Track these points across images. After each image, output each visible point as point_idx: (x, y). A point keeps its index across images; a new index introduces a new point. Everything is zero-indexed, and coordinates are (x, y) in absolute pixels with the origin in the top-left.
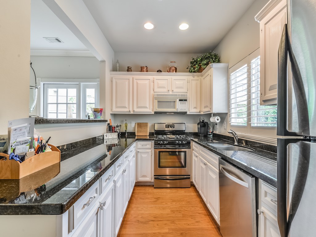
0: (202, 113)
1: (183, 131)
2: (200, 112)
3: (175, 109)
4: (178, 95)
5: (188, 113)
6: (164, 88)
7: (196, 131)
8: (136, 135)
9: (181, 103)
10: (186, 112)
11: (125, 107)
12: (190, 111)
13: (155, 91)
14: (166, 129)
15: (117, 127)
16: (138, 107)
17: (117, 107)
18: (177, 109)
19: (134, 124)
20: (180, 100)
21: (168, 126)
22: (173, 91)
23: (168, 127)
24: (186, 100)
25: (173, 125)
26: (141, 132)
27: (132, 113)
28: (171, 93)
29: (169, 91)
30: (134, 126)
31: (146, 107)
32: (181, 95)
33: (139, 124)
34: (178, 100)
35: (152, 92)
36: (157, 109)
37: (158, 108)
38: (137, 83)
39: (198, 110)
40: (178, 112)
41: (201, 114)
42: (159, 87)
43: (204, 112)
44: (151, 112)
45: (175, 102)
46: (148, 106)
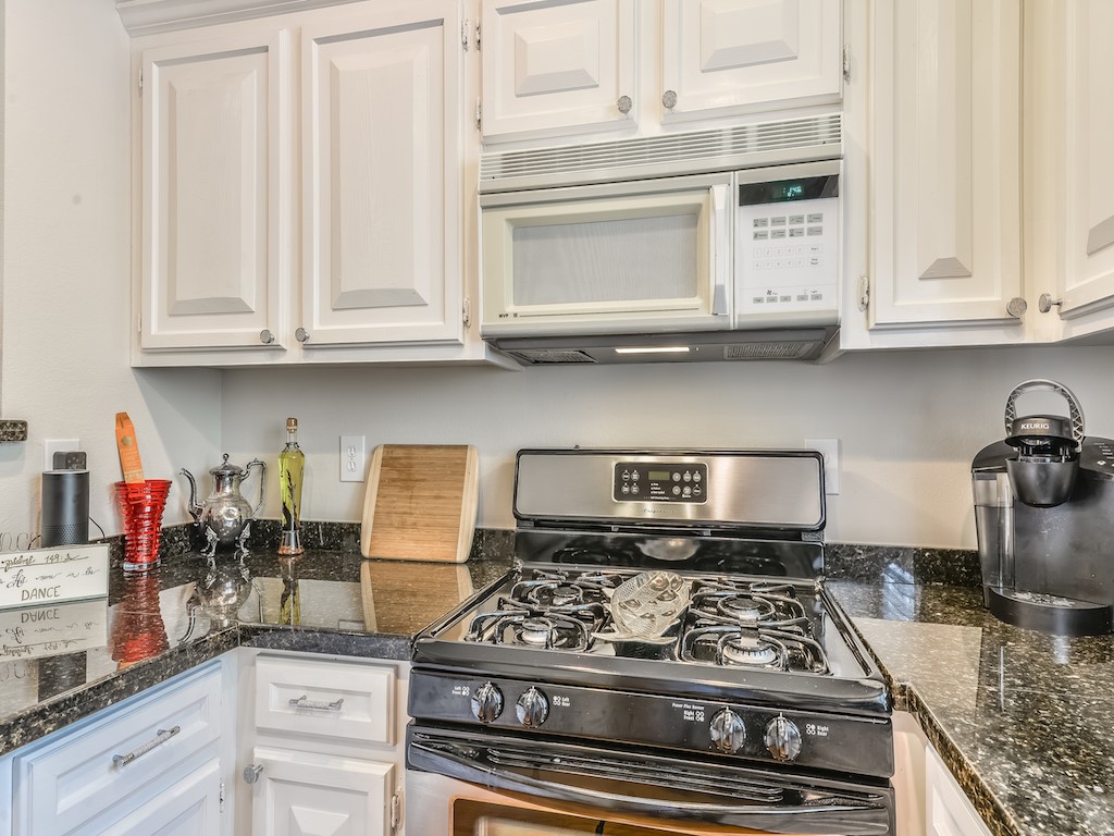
0: (1046, 329)
1: (795, 533)
2: (1013, 320)
3: (696, 301)
4: (727, 141)
5: (854, 338)
6: (582, 82)
7: (961, 532)
8: (366, 552)
9: (769, 228)
10: (827, 332)
11: (235, 308)
12: (882, 315)
13: (487, 130)
14: (627, 510)
15: (220, 477)
16: (344, 303)
17: (178, 310)
18: (720, 290)
19: (362, 457)
20: (753, 195)
21: (640, 479)
22: (669, 100)
23: (644, 494)
24: (820, 187)
25: (692, 468)
26: (402, 526)
27: (294, 356)
28: (649, 126)
29: (624, 105)
30: (358, 476)
31: (410, 300)
32: (763, 129)
33: (399, 453)
34: (723, 195)
35: (466, 147)
36: (511, 309)
37: (518, 302)
38: (333, 73)
39: (988, 299)
40: (733, 322)
41: (1027, 339)
42: (531, 88)
43: (1072, 316)
44: (455, 344)
45: (694, 216)
46: (424, 287)
